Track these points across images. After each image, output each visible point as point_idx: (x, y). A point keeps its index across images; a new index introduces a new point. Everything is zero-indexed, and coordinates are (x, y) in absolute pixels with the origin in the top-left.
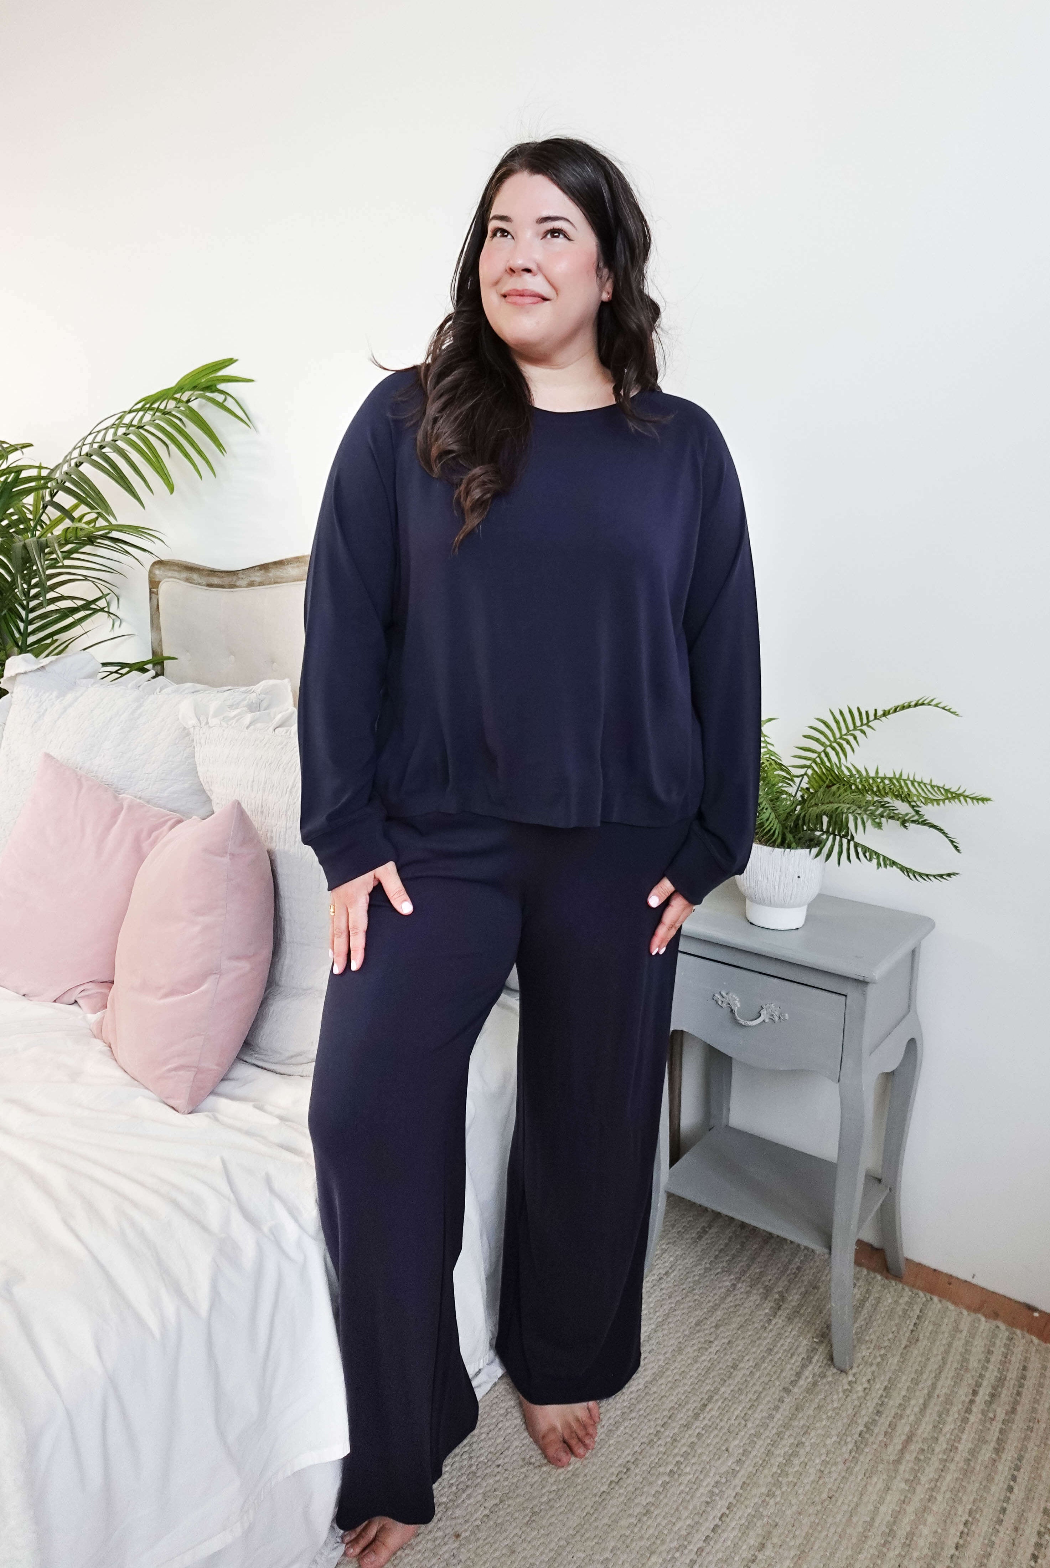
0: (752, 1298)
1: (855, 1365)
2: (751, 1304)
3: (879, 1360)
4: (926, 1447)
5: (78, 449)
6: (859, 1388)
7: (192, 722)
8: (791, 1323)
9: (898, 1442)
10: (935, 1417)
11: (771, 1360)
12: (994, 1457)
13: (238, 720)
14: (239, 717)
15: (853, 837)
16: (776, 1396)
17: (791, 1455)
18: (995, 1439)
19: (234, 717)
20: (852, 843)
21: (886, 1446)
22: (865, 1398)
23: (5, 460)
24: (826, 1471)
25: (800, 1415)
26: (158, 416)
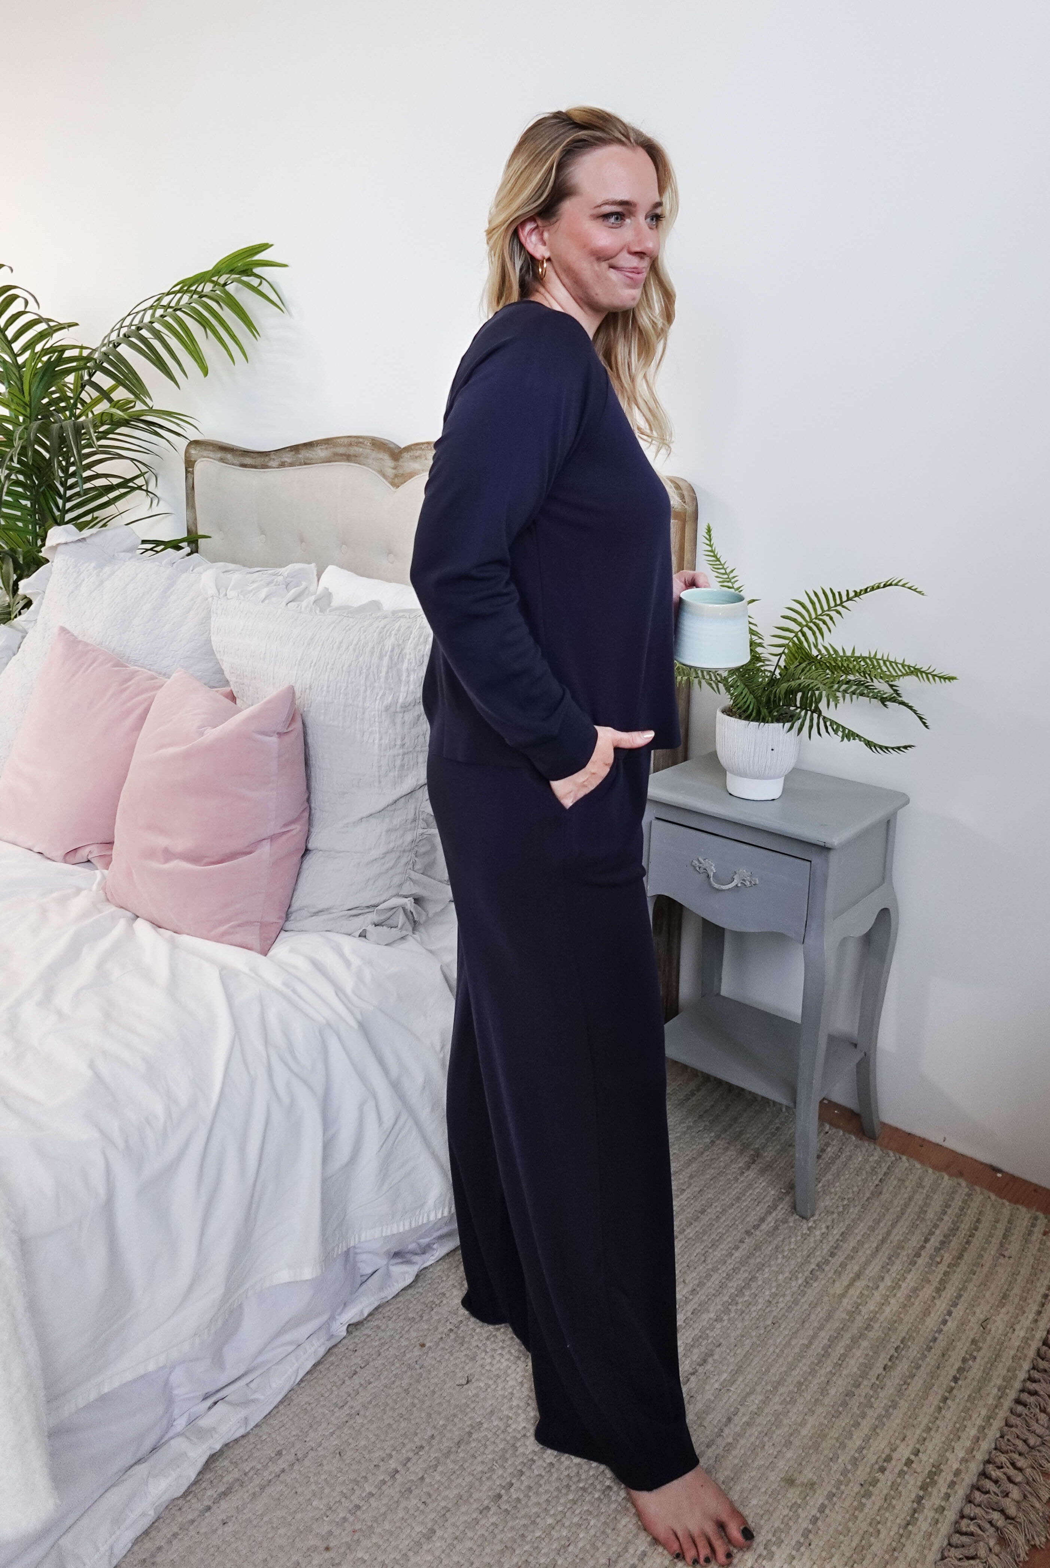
0: (729, 1153)
1: (817, 1213)
2: (727, 1158)
3: (841, 1209)
4: (871, 1285)
5: (117, 331)
6: (818, 1233)
7: (211, 592)
8: (762, 1176)
9: (846, 1279)
10: (885, 1259)
11: (738, 1207)
12: (934, 1294)
13: (254, 594)
14: (256, 591)
15: (824, 713)
16: (737, 1237)
17: (744, 1287)
18: (938, 1280)
19: (252, 590)
20: (821, 718)
21: (834, 1281)
22: (821, 1241)
23: (49, 339)
24: (775, 1301)
25: (758, 1254)
26: (195, 299)
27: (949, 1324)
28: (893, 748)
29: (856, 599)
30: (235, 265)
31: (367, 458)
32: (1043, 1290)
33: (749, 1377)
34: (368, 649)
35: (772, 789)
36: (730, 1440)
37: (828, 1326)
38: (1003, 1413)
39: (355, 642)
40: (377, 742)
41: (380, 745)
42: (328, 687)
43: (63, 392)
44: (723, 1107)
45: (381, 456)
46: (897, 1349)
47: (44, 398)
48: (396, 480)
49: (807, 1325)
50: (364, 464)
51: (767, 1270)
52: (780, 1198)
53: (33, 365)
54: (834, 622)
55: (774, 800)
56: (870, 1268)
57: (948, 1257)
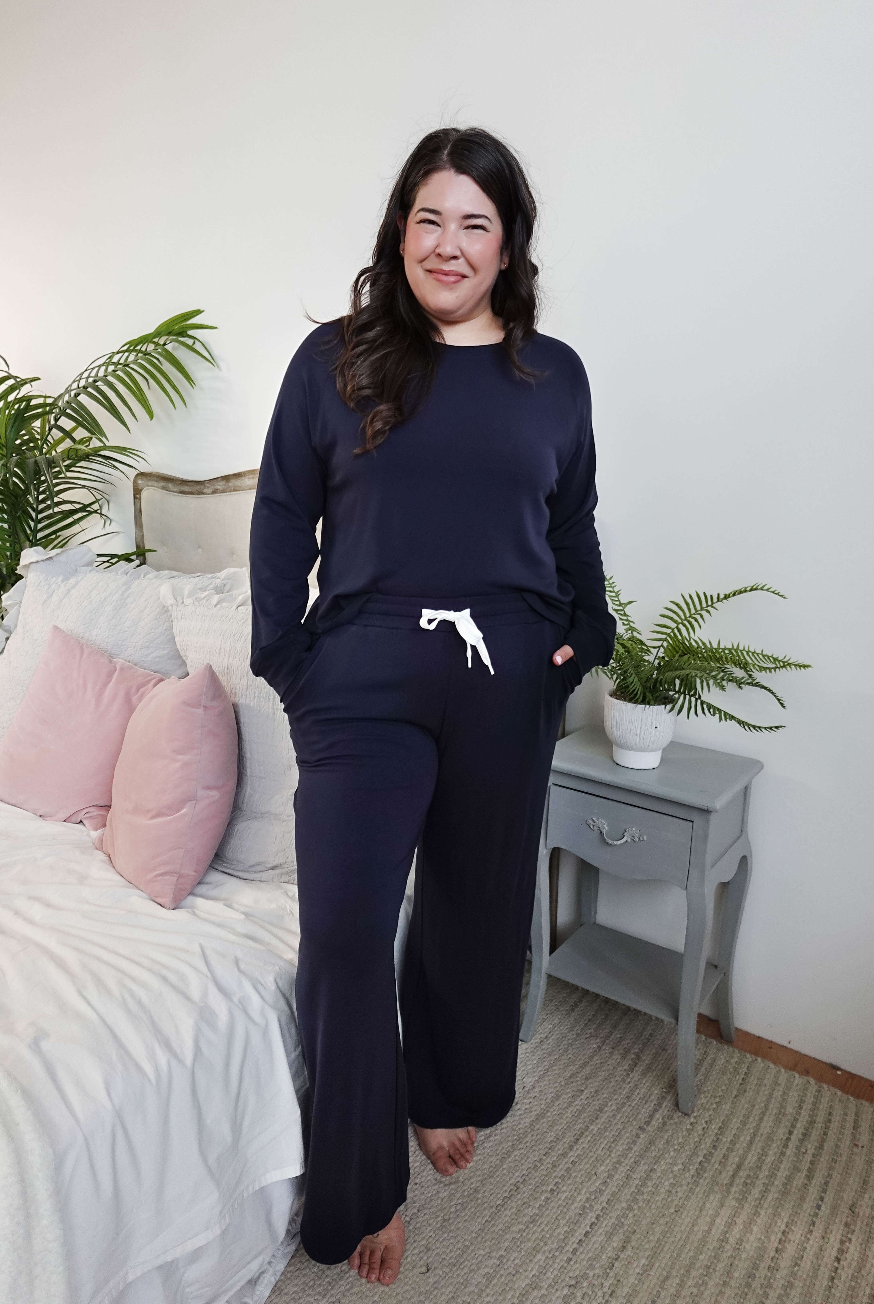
0: (614, 1057)
1: (696, 1110)
2: (613, 1062)
3: (715, 1106)
4: (752, 1174)
5: (77, 382)
6: (699, 1128)
7: (170, 601)
8: (645, 1077)
9: (730, 1169)
10: (759, 1150)
11: (630, 1105)
12: (806, 1182)
13: (207, 601)
14: (208, 598)
15: (700, 696)
16: (633, 1133)
17: (646, 1179)
18: (807, 1168)
19: (204, 598)
20: (699, 701)
21: (721, 1172)
22: (703, 1135)
23: (18, 391)
24: (673, 1192)
25: (653, 1148)
26: (140, 357)
27: (823, 1208)
28: (765, 728)
29: (725, 601)
30: (172, 328)
33: (664, 1261)
35: (651, 760)
37: (723, 1213)
43: (32, 435)
44: (603, 1017)
46: (784, 1233)
47: (16, 440)
49: (704, 1213)
51: (662, 1162)
52: (663, 1097)
53: (7, 412)
54: (703, 620)
55: (654, 768)
56: (748, 1160)
57: (811, 1147)
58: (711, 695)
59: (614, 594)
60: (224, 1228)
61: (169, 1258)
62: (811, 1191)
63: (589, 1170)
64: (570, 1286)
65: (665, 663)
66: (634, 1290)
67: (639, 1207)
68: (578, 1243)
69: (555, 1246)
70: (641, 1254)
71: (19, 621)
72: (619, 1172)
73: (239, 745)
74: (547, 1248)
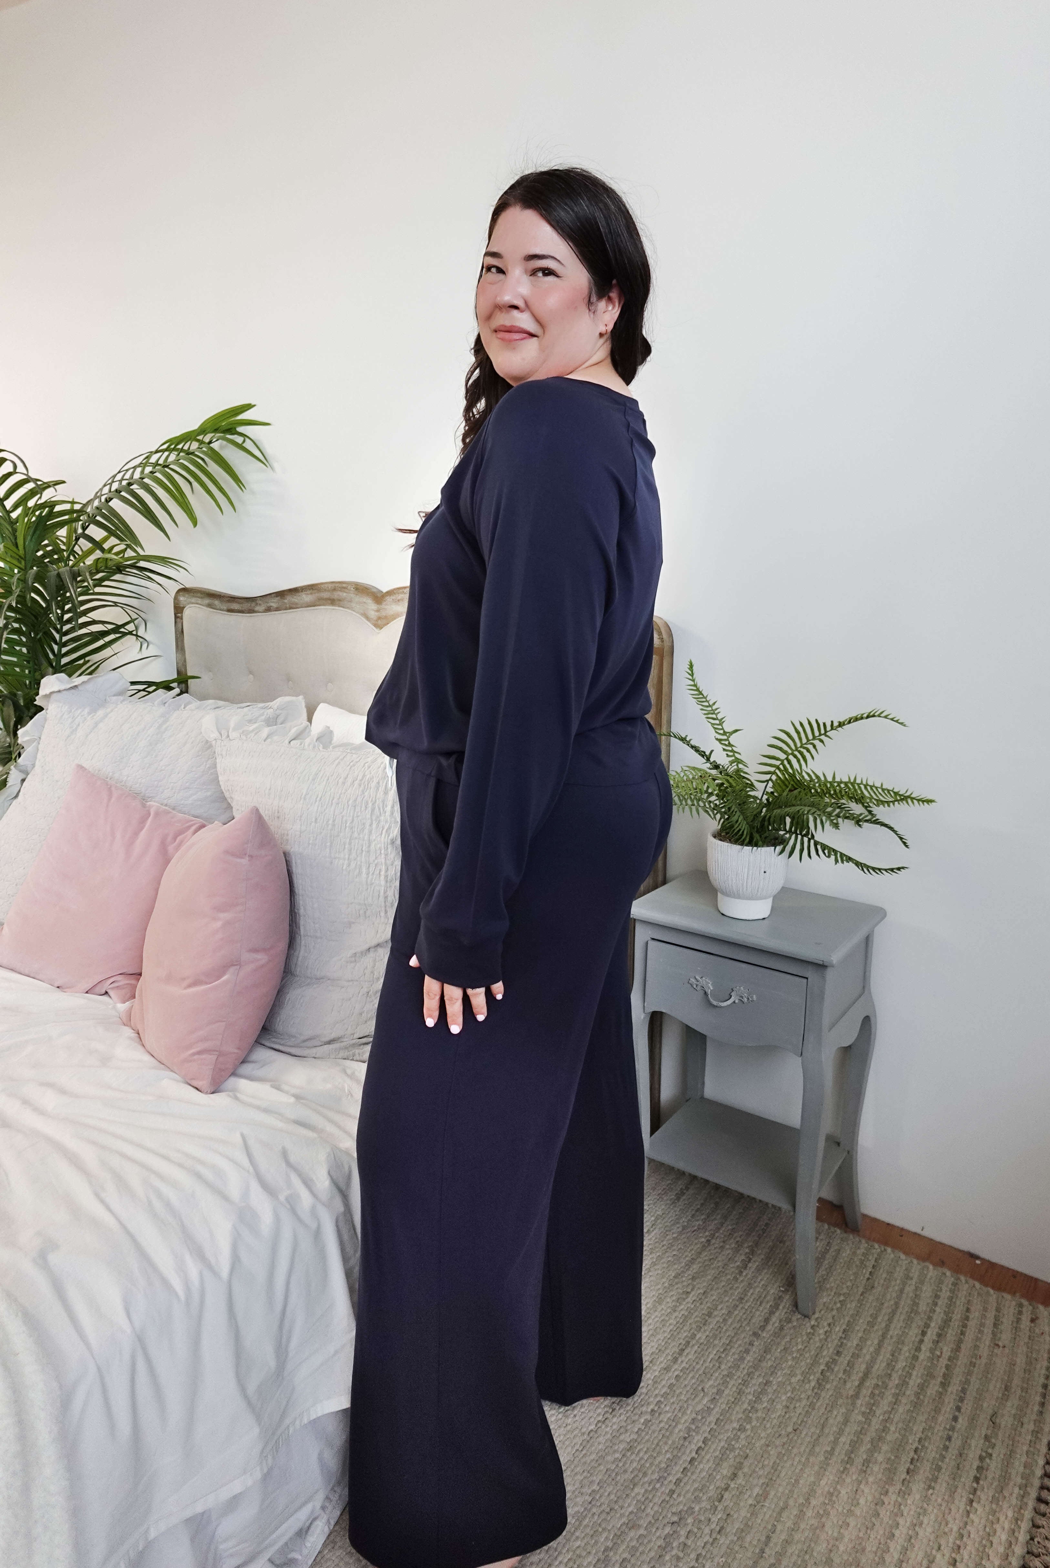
0: (725, 1252)
1: (817, 1311)
2: (724, 1257)
3: (839, 1305)
4: (880, 1383)
5: (109, 486)
6: (821, 1331)
7: (213, 735)
8: (760, 1274)
9: (855, 1379)
10: (888, 1356)
11: (742, 1308)
12: (940, 1390)
13: (256, 734)
14: (257, 731)
15: (813, 836)
16: (747, 1340)
17: (760, 1393)
18: (942, 1374)
19: (253, 731)
20: (812, 842)
21: (845, 1382)
22: (826, 1340)
23: (39, 495)
24: (792, 1406)
25: (768, 1357)
26: (182, 456)
27: (960, 1420)
28: (886, 870)
29: (839, 729)
30: (219, 424)
31: (351, 601)
32: (1042, 1380)
33: (781, 1489)
34: (373, 785)
35: (759, 909)
36: (772, 1561)
37: (847, 1430)
38: (1028, 1514)
39: (360, 778)
40: (383, 873)
41: (386, 876)
42: (334, 821)
43: (56, 545)
44: (712, 1206)
45: (364, 600)
46: (916, 1450)
47: (37, 551)
48: (379, 622)
49: (826, 1431)
50: (348, 608)
51: (779, 1373)
52: (780, 1297)
53: (26, 519)
54: (816, 750)
55: (764, 919)
56: (876, 1367)
57: (947, 1351)
58: (825, 835)
59: (717, 722)
60: (265, 1470)
61: (199, 1508)
62: (946, 1401)
63: (695, 1386)
64: (673, 1523)
65: (773, 799)
66: (746, 1525)
67: (752, 1428)
68: (682, 1472)
69: (656, 1476)
70: (755, 1482)
71: (38, 760)
72: (730, 1386)
73: (291, 899)
74: (646, 1479)
